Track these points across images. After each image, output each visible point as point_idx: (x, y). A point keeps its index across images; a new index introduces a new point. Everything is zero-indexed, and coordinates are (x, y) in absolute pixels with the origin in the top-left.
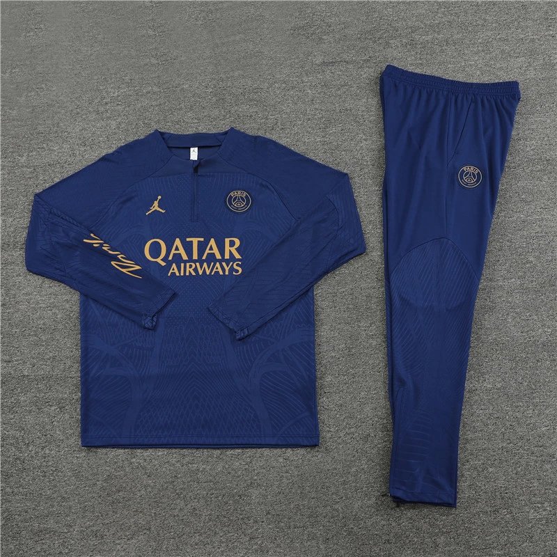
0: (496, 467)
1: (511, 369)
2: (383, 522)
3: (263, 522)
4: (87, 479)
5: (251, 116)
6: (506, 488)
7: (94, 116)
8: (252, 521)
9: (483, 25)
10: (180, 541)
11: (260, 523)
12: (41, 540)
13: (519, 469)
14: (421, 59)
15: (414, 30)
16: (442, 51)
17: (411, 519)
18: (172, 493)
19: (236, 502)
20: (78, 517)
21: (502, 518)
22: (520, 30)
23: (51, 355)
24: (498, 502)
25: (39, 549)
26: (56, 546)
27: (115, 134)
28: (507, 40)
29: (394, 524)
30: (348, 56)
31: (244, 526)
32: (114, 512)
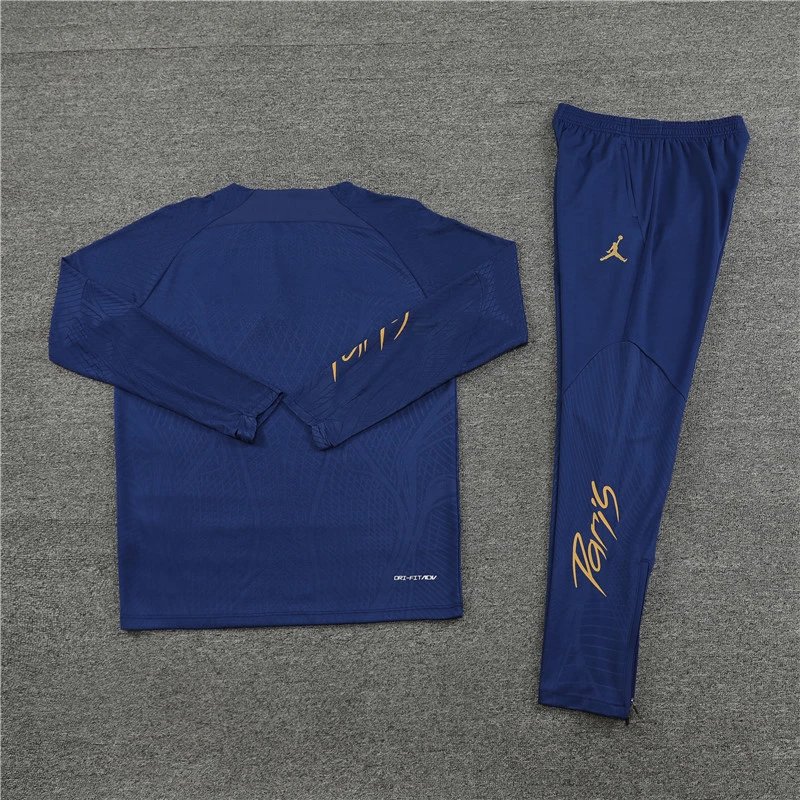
0: (728, 683)
1: (754, 544)
2: (562, 754)
3: (383, 741)
4: (134, 672)
5: (402, 174)
6: (742, 714)
7: (156, 158)
8: (367, 739)
9: (733, 60)
10: (267, 770)
11: (379, 743)
12: (68, 754)
13: (761, 688)
14: (644, 103)
15: (636, 62)
16: (674, 93)
17: (603, 751)
18: (251, 699)
19: (343, 710)
20: (120, 724)
21: (733, 757)
22: (784, 70)
23: (88, 491)
24: (729, 733)
25: (64, 768)
26: (88, 763)
27: (184, 185)
28: (767, 81)
29: (578, 758)
30: (542, 95)
31: (356, 748)
32: (168, 721)
